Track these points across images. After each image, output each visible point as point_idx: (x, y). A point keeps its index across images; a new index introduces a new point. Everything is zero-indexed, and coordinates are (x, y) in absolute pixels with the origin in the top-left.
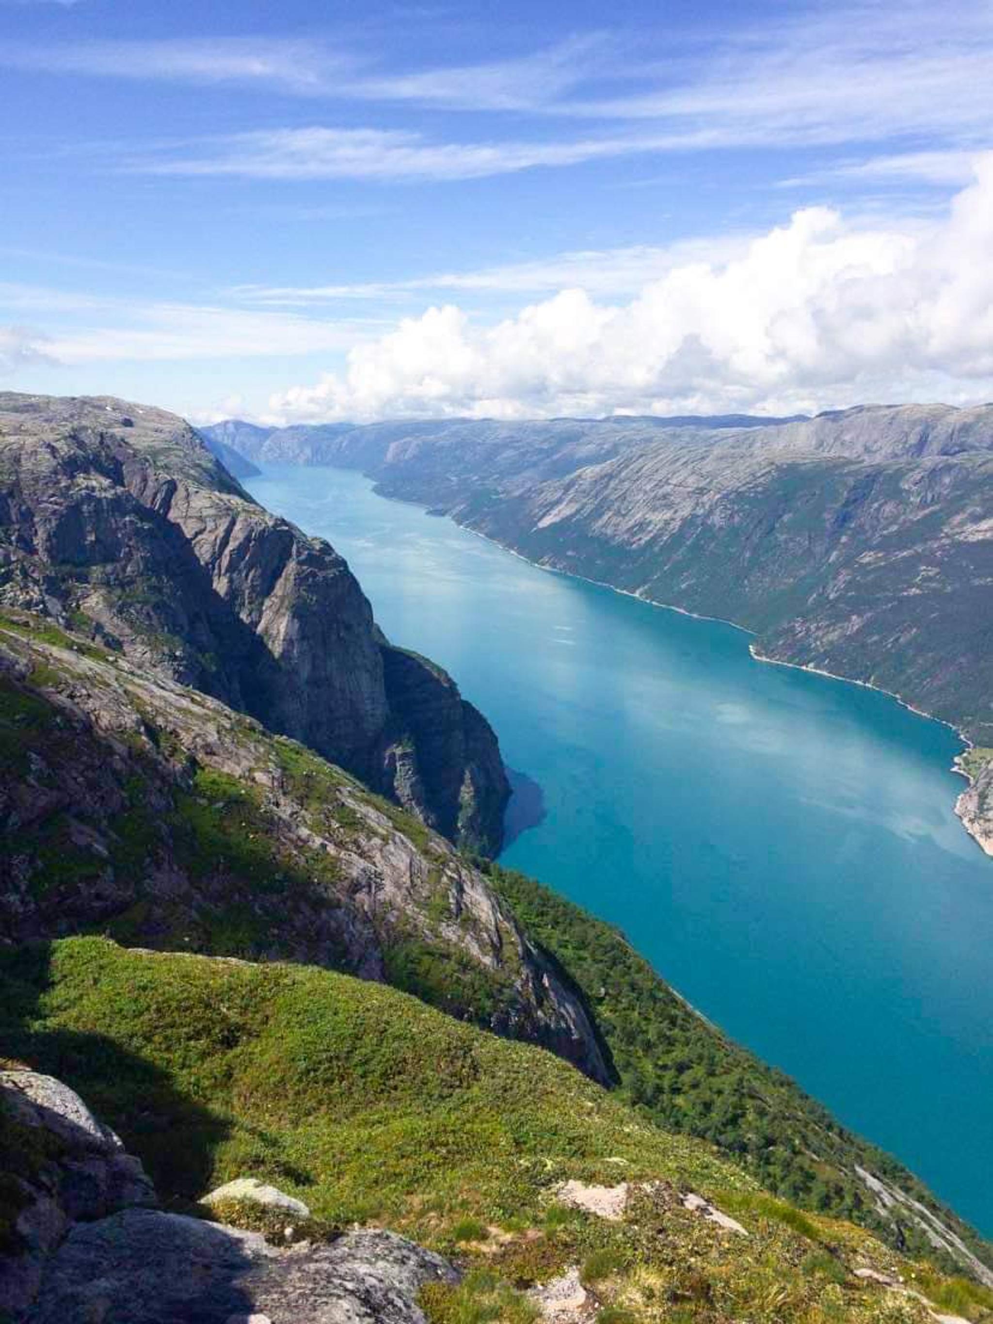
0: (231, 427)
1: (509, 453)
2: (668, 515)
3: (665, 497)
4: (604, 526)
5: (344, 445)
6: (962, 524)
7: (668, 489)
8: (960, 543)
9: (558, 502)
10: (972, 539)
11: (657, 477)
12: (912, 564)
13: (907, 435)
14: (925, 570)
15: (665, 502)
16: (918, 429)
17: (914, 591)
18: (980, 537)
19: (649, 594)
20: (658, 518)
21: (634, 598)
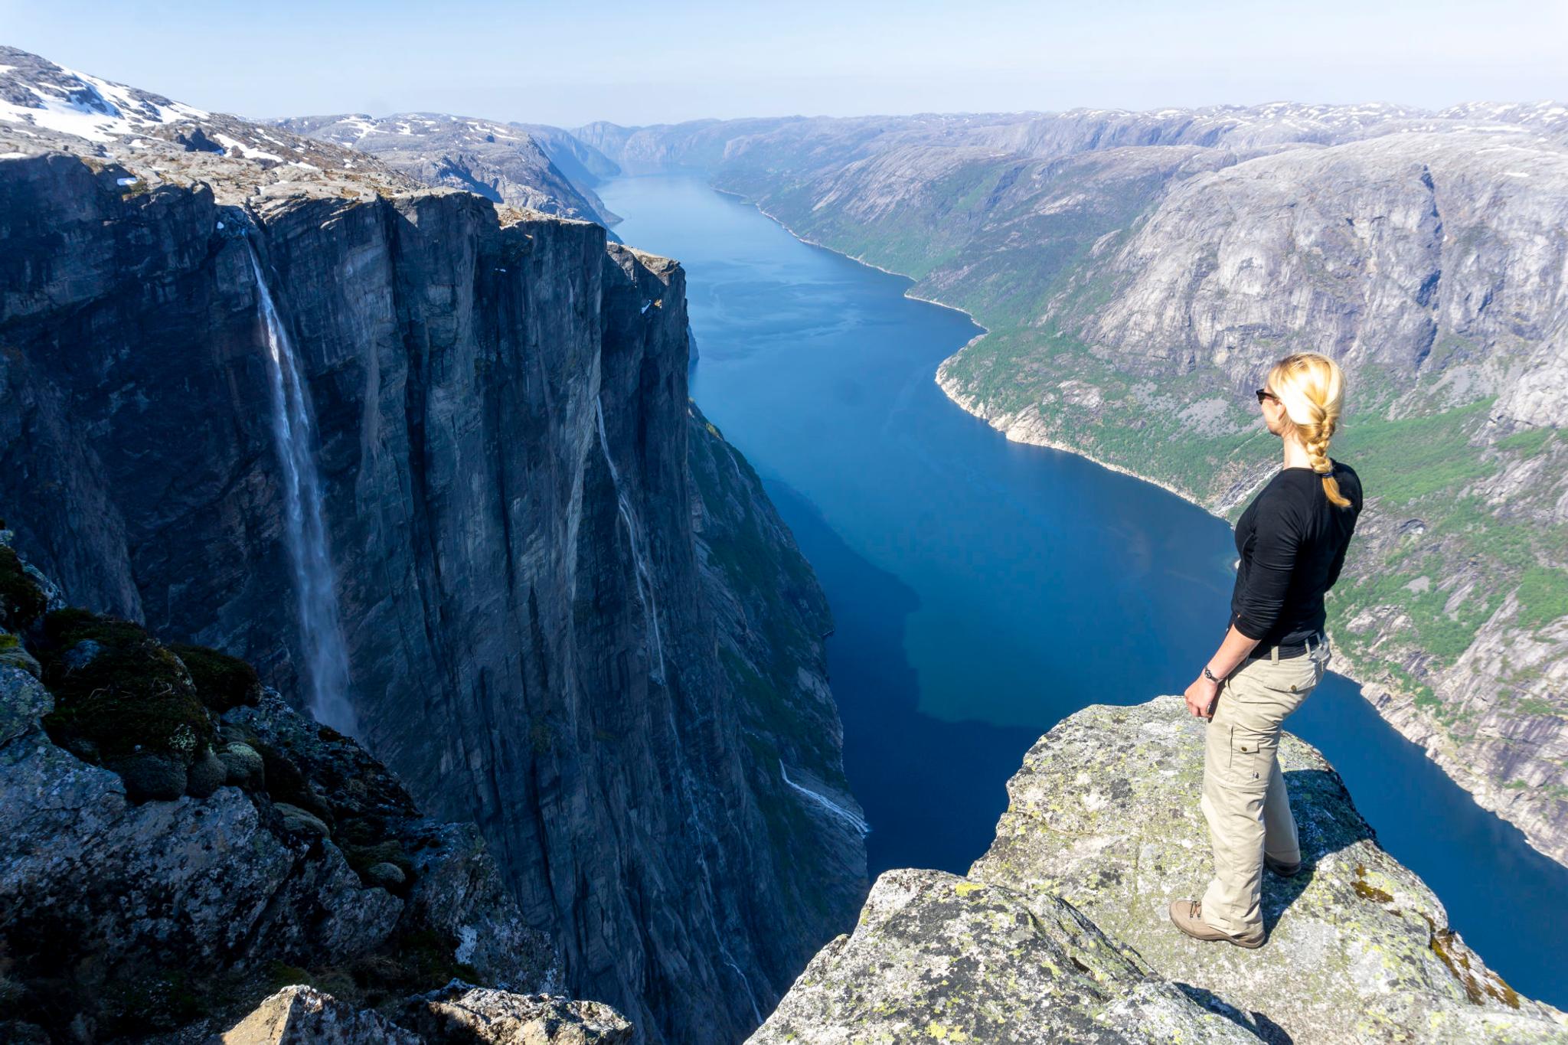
0: (599, 128)
1: (820, 149)
2: (888, 199)
3: (890, 186)
4: (850, 209)
5: (694, 141)
6: (1046, 203)
7: (893, 179)
8: (1040, 216)
9: (830, 190)
10: (1048, 213)
11: (890, 170)
12: (1009, 230)
13: (1084, 135)
14: (1014, 234)
15: (889, 189)
16: (1093, 130)
17: (1003, 248)
18: (1052, 212)
19: (865, 258)
20: (882, 201)
21: (857, 262)
